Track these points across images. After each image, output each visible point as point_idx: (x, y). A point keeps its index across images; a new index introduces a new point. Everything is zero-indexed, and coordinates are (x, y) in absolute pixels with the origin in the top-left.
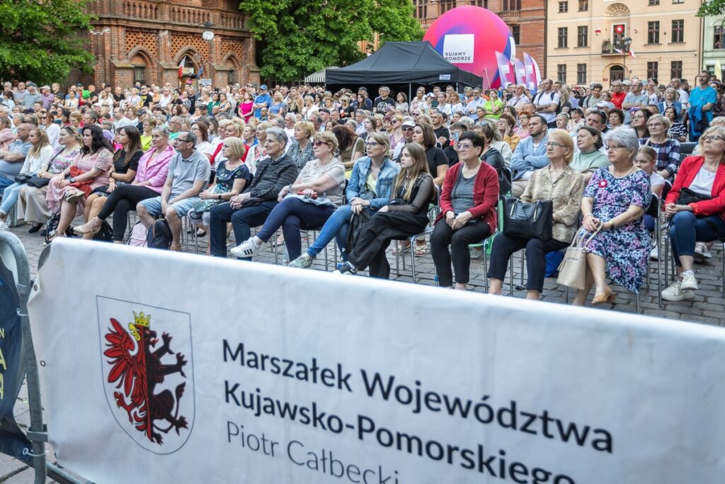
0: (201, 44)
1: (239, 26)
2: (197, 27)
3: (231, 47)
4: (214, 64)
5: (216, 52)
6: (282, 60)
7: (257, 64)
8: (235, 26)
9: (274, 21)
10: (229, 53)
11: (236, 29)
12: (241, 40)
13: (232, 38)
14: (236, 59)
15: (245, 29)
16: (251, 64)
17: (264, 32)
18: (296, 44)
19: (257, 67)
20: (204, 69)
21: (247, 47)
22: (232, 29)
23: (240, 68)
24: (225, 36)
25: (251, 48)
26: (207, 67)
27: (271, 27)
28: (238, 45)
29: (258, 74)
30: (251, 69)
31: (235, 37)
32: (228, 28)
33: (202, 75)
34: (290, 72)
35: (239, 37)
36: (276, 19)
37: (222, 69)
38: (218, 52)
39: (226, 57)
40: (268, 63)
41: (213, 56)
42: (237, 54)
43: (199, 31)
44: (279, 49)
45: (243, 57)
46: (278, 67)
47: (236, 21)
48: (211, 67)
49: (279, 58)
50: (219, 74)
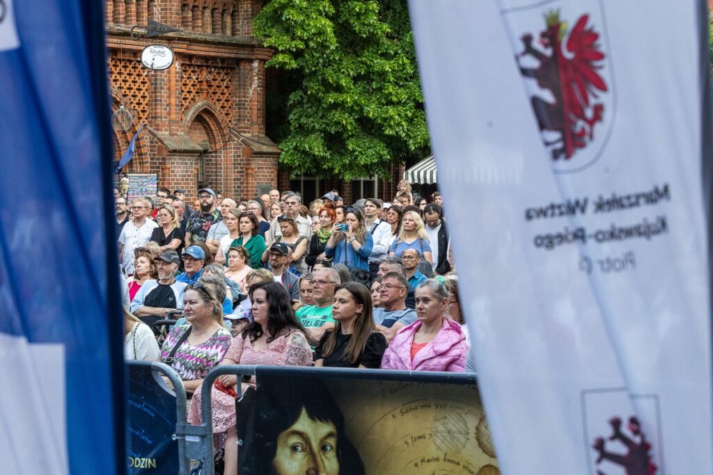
0: (130, 80)
1: (223, 28)
2: (126, 35)
3: (205, 86)
4: (163, 134)
5: (169, 99)
6: (348, 121)
7: (267, 134)
8: (214, 30)
9: (327, 16)
10: (200, 103)
11: (218, 37)
12: (230, 66)
13: (207, 62)
14: (216, 120)
15: (239, 38)
16: (254, 133)
17: (302, 46)
18: (382, 75)
19: (267, 141)
20: (139, 147)
21: (243, 86)
22: (209, 38)
23: (225, 143)
24: (190, 57)
25: (254, 89)
26: (146, 141)
27: (320, 33)
28: (221, 79)
29: (270, 162)
30: (256, 147)
31: (214, 58)
32: (197, 34)
33: (131, 164)
34: (369, 151)
35: (223, 60)
36: (332, 10)
37: (183, 147)
38: (173, 101)
39: (191, 114)
40: (303, 131)
41: (161, 111)
42: (218, 106)
43: (129, 44)
44: (339, 89)
45: (234, 113)
46: (335, 141)
47: (218, 15)
48: (157, 143)
49: (337, 115)
50: (177, 160)
